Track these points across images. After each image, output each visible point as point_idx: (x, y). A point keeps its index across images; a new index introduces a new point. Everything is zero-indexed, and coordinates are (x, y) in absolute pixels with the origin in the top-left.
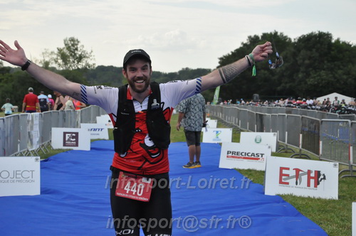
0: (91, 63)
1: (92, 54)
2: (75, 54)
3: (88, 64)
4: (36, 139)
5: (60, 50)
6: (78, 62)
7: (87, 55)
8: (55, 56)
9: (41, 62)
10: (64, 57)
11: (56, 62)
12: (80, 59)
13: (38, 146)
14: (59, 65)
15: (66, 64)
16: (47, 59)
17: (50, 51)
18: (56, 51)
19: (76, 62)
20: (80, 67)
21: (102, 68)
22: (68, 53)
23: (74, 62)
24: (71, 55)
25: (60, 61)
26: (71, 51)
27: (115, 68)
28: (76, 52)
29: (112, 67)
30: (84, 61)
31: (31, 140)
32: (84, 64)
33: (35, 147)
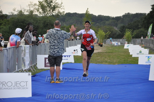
0: (61, 11)
1: (62, 5)
2: (51, 5)
3: (59, 12)
4: (27, 62)
5: (40, 3)
6: (53, 11)
7: (59, 6)
8: (37, 7)
9: (27, 11)
10: (43, 7)
11: (38, 11)
12: (54, 8)
13: (28, 67)
14: (40, 13)
15: (44, 12)
16: (32, 9)
17: (33, 4)
18: (38, 3)
19: (51, 11)
20: (54, 14)
21: (69, 15)
22: (46, 4)
23: (50, 11)
24: (48, 6)
25: (41, 10)
26: (48, 3)
27: (78, 14)
28: (51, 4)
29: (76, 13)
30: (57, 10)
31: (24, 63)
32: (57, 12)
33: (27, 67)
